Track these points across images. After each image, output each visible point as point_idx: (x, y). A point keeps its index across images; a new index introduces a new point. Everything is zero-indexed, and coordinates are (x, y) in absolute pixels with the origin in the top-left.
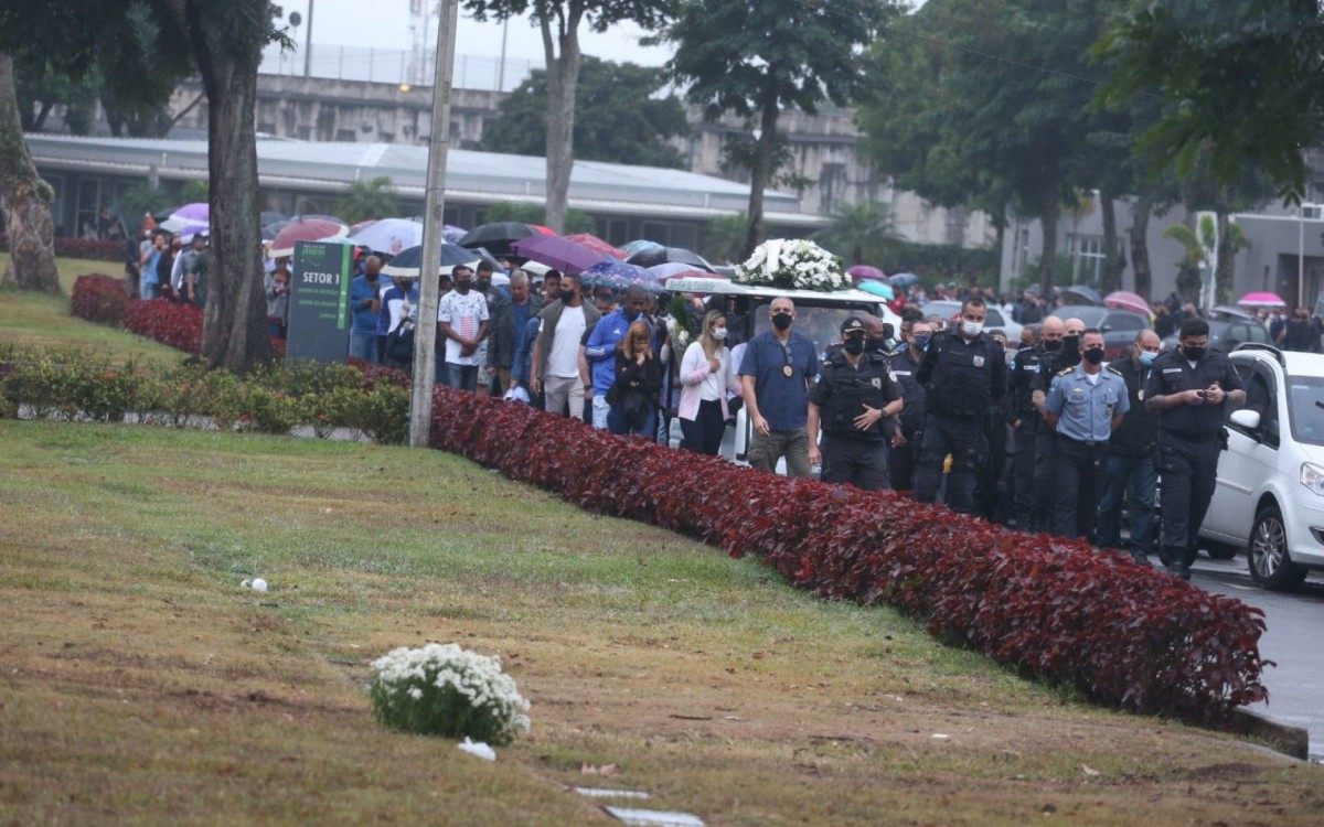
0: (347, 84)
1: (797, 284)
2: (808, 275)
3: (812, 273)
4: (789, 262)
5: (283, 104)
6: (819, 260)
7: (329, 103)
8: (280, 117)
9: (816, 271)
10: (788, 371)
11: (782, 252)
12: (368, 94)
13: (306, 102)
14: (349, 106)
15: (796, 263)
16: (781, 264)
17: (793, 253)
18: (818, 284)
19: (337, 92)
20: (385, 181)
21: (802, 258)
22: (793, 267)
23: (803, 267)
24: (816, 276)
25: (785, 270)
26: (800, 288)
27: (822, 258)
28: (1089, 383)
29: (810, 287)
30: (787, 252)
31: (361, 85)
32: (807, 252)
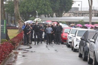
0: (84, 11)
5: (78, 14)
7: (83, 13)
8: (78, 15)
9: (39, 21)
12: (87, 12)
13: (80, 13)
14: (85, 14)
16: (36, 20)
19: (83, 12)
20: (83, 20)
28: (49, 28)
31: (86, 11)
32: (39, 19)
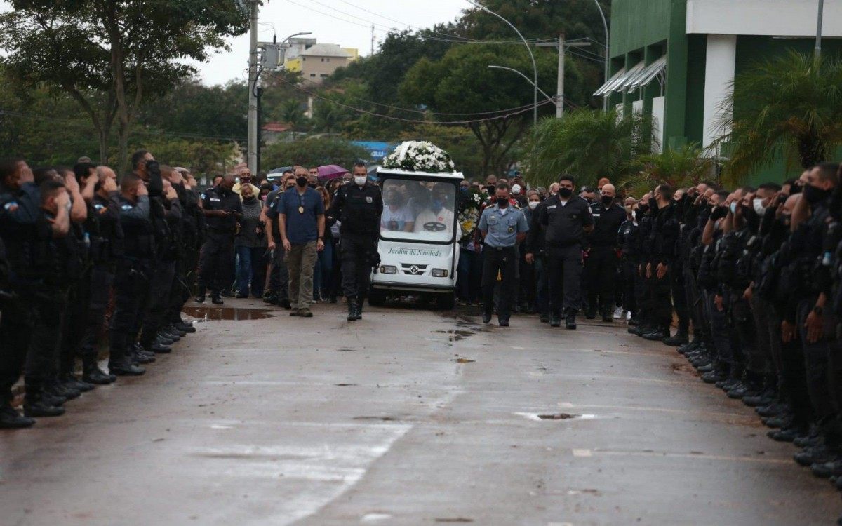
1: (415, 168)
2: (423, 162)
3: (426, 161)
4: (412, 154)
6: (432, 153)
9: (429, 160)
10: (301, 210)
11: (409, 148)
15: (417, 155)
16: (407, 155)
17: (415, 149)
18: (429, 168)
21: (420, 152)
22: (415, 158)
23: (420, 158)
24: (428, 163)
25: (409, 159)
26: (417, 170)
27: (434, 152)
28: (500, 213)
29: (423, 169)
30: (412, 149)
32: (425, 149)
